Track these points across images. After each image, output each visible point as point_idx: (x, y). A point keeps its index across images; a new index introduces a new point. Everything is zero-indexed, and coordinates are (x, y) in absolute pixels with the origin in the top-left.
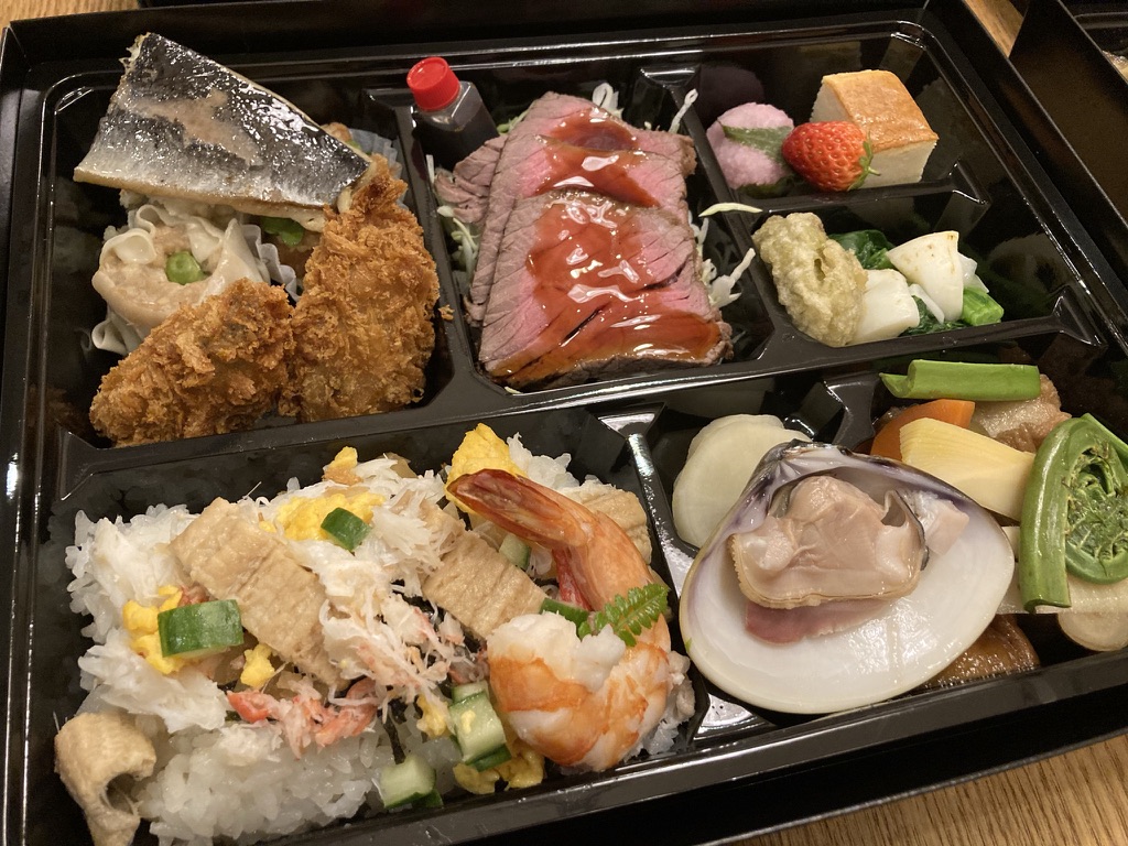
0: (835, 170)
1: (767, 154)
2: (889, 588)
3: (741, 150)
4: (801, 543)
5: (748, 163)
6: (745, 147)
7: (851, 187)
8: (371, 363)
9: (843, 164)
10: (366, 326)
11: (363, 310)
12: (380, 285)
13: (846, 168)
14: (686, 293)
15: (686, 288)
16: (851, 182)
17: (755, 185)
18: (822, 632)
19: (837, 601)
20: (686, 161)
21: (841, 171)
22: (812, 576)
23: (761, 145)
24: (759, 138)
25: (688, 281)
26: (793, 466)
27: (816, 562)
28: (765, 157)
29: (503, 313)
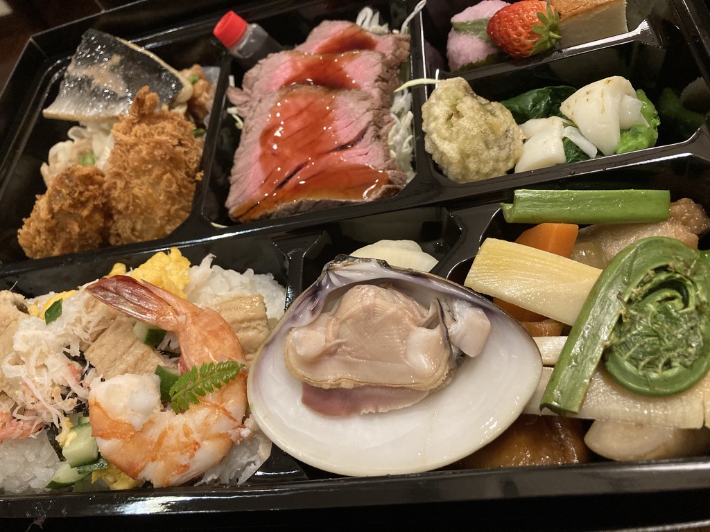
0: (515, 40)
1: (480, 38)
2: (417, 381)
3: (461, 38)
4: (337, 336)
5: (465, 48)
6: (465, 35)
7: (531, 53)
8: (149, 211)
9: (520, 34)
10: (140, 188)
11: (138, 177)
12: (144, 161)
13: (522, 38)
14: (365, 150)
15: (367, 146)
16: (530, 49)
17: (471, 63)
18: (364, 411)
19: (369, 386)
20: (398, 52)
21: (520, 41)
22: (348, 364)
23: (477, 31)
24: (476, 27)
25: (369, 142)
26: (338, 276)
27: (349, 353)
28: (478, 40)
29: (241, 174)
